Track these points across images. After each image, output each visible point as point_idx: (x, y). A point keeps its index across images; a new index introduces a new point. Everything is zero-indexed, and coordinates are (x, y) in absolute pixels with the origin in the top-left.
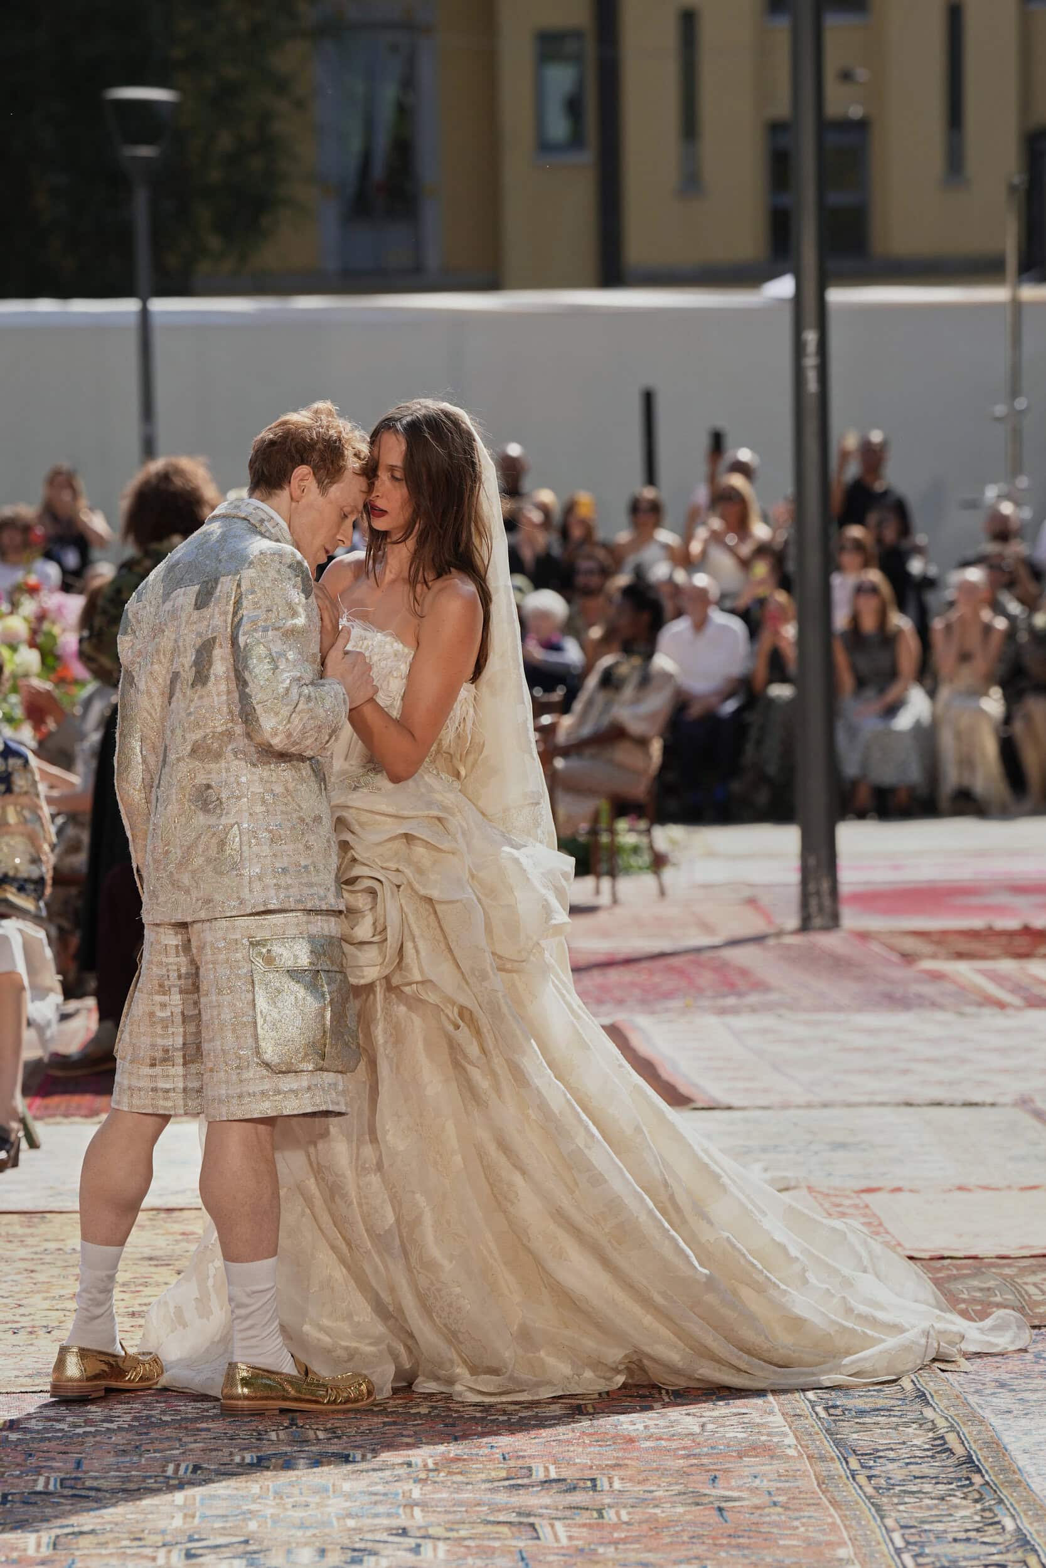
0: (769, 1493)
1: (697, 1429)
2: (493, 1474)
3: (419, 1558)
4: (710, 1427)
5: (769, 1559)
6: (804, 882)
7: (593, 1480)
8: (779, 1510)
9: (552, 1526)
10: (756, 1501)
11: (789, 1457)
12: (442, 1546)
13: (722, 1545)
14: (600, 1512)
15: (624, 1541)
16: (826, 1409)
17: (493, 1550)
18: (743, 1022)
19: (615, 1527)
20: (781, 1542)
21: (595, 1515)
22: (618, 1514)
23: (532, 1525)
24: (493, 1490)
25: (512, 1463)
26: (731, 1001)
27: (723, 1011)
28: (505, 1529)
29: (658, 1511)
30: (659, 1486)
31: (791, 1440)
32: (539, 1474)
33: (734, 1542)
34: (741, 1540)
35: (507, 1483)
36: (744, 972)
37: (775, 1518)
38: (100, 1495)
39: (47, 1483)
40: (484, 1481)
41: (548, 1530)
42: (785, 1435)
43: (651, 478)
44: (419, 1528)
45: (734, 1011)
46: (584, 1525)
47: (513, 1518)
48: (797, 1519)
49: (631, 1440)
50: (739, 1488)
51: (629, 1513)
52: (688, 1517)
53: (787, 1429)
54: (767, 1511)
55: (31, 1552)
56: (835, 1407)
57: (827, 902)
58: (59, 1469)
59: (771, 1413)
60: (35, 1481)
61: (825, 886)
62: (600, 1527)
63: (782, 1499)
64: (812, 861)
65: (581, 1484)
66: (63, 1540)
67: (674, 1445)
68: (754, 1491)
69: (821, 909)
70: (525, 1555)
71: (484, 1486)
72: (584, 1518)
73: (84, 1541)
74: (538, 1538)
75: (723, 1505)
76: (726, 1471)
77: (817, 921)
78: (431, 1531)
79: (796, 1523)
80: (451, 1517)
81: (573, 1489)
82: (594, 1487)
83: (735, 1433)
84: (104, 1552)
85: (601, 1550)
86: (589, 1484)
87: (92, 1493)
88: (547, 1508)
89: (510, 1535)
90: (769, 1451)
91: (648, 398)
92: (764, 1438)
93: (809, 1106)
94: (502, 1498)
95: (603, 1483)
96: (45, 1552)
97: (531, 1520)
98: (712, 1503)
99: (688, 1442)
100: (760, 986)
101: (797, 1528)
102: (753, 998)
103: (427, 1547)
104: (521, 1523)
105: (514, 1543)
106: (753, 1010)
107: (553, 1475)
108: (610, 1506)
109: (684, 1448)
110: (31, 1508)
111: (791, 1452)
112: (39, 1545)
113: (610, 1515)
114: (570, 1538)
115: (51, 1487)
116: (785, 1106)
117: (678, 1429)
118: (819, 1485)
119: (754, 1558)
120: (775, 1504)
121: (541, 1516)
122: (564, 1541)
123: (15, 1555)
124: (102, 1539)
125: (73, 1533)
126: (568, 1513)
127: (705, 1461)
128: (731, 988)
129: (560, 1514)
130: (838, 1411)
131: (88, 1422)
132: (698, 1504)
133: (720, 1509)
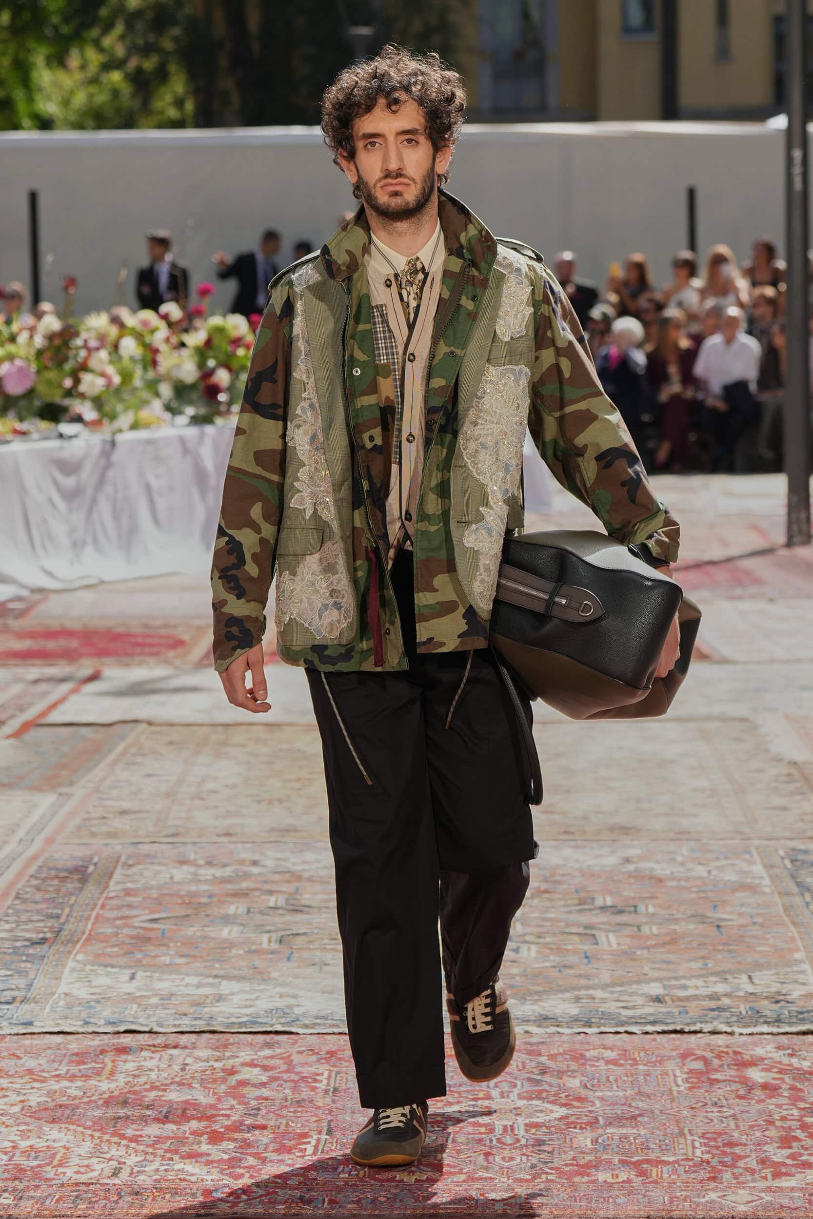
0: (751, 916)
1: (705, 874)
2: (569, 902)
3: (518, 956)
4: (714, 873)
5: (749, 960)
6: (790, 513)
7: (635, 907)
8: (757, 927)
9: (607, 937)
10: (743, 921)
11: (764, 893)
12: (534, 948)
13: (718, 950)
14: (639, 927)
15: (654, 946)
16: (792, 861)
17: (568, 950)
18: (745, 605)
19: (649, 937)
20: (758, 949)
21: (636, 929)
22: (651, 929)
23: (594, 936)
24: (570, 912)
25: (582, 895)
26: (739, 591)
27: (733, 598)
28: (576, 938)
29: (676, 927)
30: (678, 911)
31: (767, 881)
32: (599, 902)
33: (727, 948)
34: (731, 947)
35: (578, 908)
36: (747, 573)
37: (755, 933)
38: (310, 910)
39: (276, 901)
40: (564, 906)
41: (604, 938)
42: (762, 878)
43: (692, 245)
44: (520, 936)
45: (740, 598)
46: (628, 936)
47: (581, 930)
48: (769, 933)
49: (660, 880)
50: (732, 913)
51: (658, 929)
52: (697, 932)
53: (764, 874)
54: (750, 928)
55: (265, 946)
56: (797, 860)
57: (804, 527)
58: (284, 893)
59: (755, 863)
60: (269, 900)
61: (803, 516)
62: (639, 937)
63: (759, 920)
64: (795, 499)
65: (627, 909)
66: (285, 938)
67: (688, 884)
68: (741, 914)
69: (800, 531)
70: (588, 954)
71: (563, 909)
72: (628, 931)
73: (299, 941)
74: (597, 944)
75: (721, 924)
76: (724, 902)
77: (796, 539)
78: (527, 938)
79: (768, 936)
80: (541, 930)
81: (621, 912)
82: (636, 911)
83: (731, 876)
84: (312, 947)
85: (639, 952)
86: (632, 909)
87: (305, 909)
88: (604, 924)
89: (578, 941)
90: (751, 888)
91: (691, 194)
92: (749, 880)
93: (787, 661)
94: (574, 917)
95: (642, 908)
96: (275, 946)
97: (593, 932)
98: (712, 923)
99: (699, 882)
100: (757, 581)
101: (768, 939)
102: (753, 590)
103: (524, 948)
104: (586, 934)
105: (581, 947)
106: (753, 597)
107: (609, 902)
108: (646, 923)
109: (697, 886)
110: (266, 917)
111: (767, 890)
112: (270, 942)
113: (646, 930)
114: (618, 944)
115: (279, 905)
116: (772, 661)
117: (693, 874)
118: (785, 911)
119: (739, 959)
120: (755, 923)
121: (600, 929)
122: (615, 946)
123: (254, 947)
124: (311, 938)
125: (293, 935)
126: (618, 928)
127: (710, 895)
128: (739, 583)
129: (612, 929)
130: (798, 863)
131: (305, 862)
132: (704, 923)
133: (718, 927)
